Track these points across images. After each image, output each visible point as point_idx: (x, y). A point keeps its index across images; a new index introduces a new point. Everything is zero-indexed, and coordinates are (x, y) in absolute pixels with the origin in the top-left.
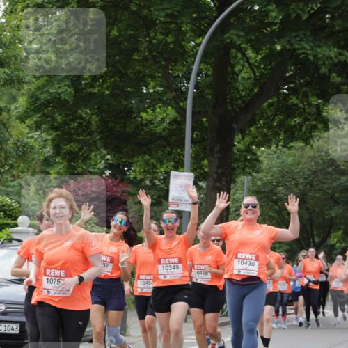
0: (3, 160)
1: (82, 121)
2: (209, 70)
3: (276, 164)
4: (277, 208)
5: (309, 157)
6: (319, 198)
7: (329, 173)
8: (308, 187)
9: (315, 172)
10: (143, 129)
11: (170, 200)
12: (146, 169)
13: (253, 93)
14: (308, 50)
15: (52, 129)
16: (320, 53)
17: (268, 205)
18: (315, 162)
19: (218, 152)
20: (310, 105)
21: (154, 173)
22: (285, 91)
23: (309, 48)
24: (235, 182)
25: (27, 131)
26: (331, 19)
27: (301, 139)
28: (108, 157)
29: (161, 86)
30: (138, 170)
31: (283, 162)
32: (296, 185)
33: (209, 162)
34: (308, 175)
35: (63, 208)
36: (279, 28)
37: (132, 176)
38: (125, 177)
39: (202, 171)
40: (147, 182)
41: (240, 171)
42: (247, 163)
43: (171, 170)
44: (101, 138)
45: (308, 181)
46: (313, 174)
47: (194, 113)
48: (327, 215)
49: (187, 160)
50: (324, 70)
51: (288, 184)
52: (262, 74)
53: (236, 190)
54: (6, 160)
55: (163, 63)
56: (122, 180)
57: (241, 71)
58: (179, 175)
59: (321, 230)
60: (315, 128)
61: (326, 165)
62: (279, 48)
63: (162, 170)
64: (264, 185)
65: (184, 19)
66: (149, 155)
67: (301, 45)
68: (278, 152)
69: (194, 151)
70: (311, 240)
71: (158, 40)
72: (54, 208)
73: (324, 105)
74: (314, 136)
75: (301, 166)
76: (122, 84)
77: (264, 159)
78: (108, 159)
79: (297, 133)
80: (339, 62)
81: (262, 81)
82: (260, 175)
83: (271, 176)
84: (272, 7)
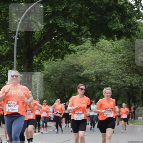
3: (50, 67)
4: (51, 84)
5: (63, 65)
6: (67, 80)
7: (72, 71)
8: (63, 76)
9: (66, 70)
13: (41, 40)
16: (67, 25)
17: (47, 83)
18: (66, 67)
19: (27, 63)
20: (63, 44)
22: (54, 39)
23: (62, 23)
27: (60, 58)
29: (4, 37)
31: (53, 67)
32: (58, 75)
33: (24, 66)
34: (63, 71)
36: (50, 14)
39: (21, 70)
41: (36, 70)
42: (39, 68)
43: (9, 70)
45: (63, 74)
46: (65, 71)
47: (17, 47)
48: (71, 87)
49: (15, 66)
50: (69, 31)
51: (55, 75)
57: (36, 31)
59: (68, 93)
60: (66, 53)
61: (70, 68)
62: (51, 22)
63: (5, 69)
64: (46, 75)
67: (59, 21)
68: (51, 62)
69: (17, 62)
70: (65, 97)
71: (3, 19)
73: (69, 44)
74: (66, 56)
75: (60, 68)
79: (58, 56)
80: (75, 28)
81: (44, 35)
82: (44, 72)
83: (49, 72)
84: (48, 6)
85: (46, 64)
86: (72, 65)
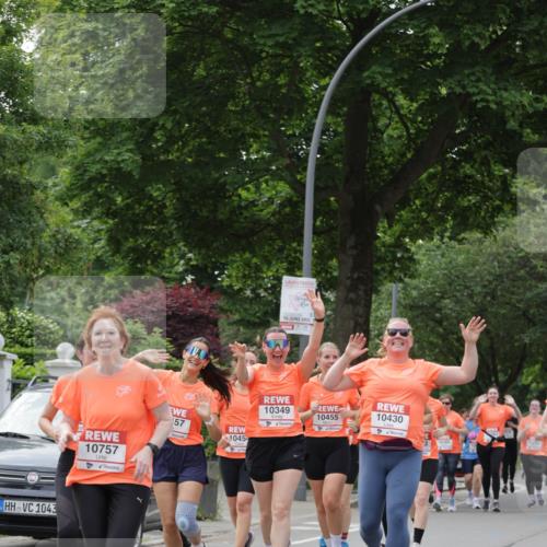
0: (36, 261)
1: (151, 203)
2: (339, 125)
3: (440, 264)
4: (441, 330)
5: (490, 255)
6: (504, 314)
7: (520, 278)
8: (489, 298)
9: (499, 277)
10: (241, 214)
11: (282, 319)
12: (247, 273)
13: (405, 160)
14: (489, 94)
15: (107, 215)
16: (507, 99)
17: (427, 326)
18: (499, 262)
19: (352, 248)
20: (490, 174)
21: (258, 278)
22: (454, 156)
23: (489, 91)
24: (378, 292)
25: (71, 218)
26: (522, 47)
27: (478, 227)
28: (190, 255)
29: (268, 149)
30: (234, 274)
31: (450, 262)
32: (471, 296)
33: (339, 262)
34: (487, 280)
35: (111, 333)
36: (444, 62)
37: (225, 284)
38: (215, 285)
39: (329, 276)
40: (248, 293)
41: (385, 275)
42: (397, 265)
43: (283, 274)
44: (179, 227)
45: (489, 291)
46: (496, 280)
47: (317, 189)
48: (516, 341)
49: (307, 260)
50: (512, 124)
51: (458, 294)
52: (419, 130)
53: (380, 304)
54: (40, 260)
55: (272, 116)
56: (211, 290)
57: (387, 126)
58: (294, 282)
59: (507, 364)
60: (499, 209)
61: (515, 266)
62: (444, 91)
63: (270, 274)
64: (422, 296)
65: (302, 50)
66: (250, 253)
67: (477, 87)
68: (443, 246)
69: (316, 247)
70: (493, 379)
71: (265, 82)
72: (98, 334)
73: (513, 176)
74: (499, 222)
75: (477, 268)
76: (210, 147)
77: (422, 258)
78: (190, 259)
79: (471, 220)
80: (536, 113)
81: (419, 142)
82: (415, 282)
83: (433, 283)
84: (434, 30)
85: (424, 255)
86: (521, 257)
